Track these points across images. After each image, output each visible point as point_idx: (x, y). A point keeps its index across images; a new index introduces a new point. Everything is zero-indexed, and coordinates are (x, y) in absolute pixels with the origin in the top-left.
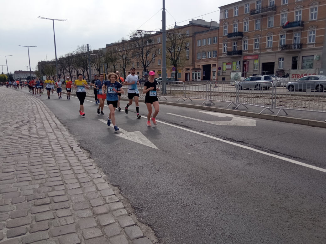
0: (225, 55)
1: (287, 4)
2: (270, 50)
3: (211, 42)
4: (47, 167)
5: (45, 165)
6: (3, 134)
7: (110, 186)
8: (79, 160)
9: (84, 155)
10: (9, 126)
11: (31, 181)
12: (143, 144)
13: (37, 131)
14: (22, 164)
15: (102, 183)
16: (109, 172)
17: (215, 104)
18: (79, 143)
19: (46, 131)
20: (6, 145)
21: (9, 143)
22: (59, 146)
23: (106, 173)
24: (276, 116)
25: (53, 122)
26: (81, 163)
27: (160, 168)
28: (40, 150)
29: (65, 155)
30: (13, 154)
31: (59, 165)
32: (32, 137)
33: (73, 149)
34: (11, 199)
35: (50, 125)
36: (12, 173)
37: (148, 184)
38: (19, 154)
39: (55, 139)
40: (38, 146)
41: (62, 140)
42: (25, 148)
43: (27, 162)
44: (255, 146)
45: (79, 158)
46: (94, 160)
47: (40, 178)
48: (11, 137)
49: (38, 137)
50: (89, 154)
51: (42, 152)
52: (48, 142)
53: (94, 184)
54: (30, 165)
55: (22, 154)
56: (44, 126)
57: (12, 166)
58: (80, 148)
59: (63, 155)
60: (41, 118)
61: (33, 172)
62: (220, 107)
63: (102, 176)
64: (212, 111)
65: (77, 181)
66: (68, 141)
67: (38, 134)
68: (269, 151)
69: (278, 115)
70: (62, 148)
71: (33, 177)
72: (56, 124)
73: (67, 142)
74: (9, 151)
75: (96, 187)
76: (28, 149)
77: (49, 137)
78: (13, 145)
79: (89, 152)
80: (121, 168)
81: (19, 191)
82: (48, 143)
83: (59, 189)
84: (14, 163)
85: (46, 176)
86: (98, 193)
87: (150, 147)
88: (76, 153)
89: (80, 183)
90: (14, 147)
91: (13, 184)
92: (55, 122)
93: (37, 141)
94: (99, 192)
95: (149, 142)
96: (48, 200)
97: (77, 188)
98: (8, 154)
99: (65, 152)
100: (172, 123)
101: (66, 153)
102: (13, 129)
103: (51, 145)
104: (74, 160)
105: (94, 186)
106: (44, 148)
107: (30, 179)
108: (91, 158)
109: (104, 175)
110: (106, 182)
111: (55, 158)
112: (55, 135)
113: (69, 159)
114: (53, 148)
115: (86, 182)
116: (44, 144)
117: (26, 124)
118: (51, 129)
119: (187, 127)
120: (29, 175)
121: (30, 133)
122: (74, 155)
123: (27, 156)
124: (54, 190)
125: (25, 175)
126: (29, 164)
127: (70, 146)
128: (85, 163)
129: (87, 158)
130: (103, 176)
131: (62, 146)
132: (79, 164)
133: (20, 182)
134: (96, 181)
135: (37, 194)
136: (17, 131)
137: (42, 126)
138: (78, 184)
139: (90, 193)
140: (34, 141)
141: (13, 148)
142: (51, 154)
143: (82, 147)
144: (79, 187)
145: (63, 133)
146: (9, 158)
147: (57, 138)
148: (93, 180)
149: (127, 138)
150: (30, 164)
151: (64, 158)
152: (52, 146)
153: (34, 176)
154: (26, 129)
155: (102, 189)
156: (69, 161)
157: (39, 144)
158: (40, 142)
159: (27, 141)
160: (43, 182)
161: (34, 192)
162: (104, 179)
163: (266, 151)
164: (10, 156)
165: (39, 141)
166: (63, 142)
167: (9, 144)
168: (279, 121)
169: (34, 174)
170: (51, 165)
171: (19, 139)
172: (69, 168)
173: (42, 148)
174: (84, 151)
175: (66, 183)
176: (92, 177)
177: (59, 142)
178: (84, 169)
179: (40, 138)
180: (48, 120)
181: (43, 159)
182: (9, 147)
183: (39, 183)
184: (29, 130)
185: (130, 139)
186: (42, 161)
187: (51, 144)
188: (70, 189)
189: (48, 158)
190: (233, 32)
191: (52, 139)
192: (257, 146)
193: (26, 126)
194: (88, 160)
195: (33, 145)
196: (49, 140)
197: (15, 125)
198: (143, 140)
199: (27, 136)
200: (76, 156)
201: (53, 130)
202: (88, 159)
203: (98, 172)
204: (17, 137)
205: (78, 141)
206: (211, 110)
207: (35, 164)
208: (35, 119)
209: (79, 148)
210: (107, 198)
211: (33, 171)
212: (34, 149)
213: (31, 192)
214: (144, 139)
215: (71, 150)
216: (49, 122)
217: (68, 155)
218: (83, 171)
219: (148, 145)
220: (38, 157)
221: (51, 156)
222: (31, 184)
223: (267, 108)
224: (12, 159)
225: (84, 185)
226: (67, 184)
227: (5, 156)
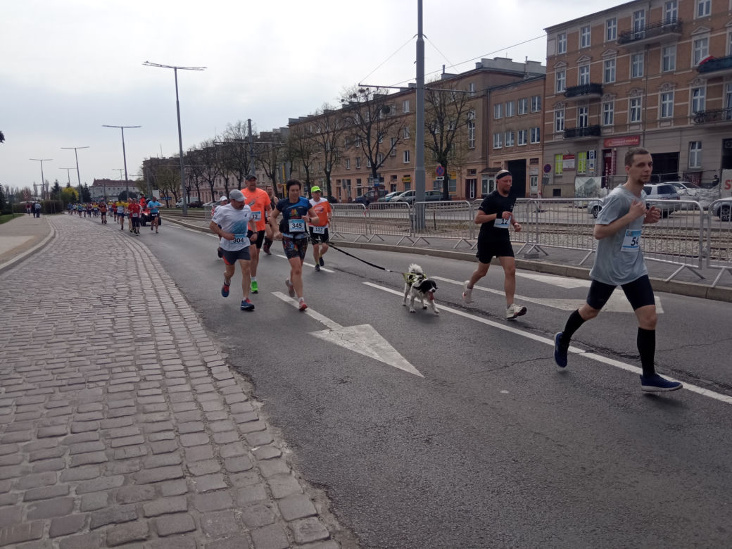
0: (561, 138)
1: (707, 18)
2: (668, 124)
3: (526, 108)
4: (146, 422)
5: (143, 417)
6: (54, 329)
7: (304, 486)
8: (225, 403)
9: (239, 388)
10: (71, 310)
11: (104, 465)
12: (381, 360)
13: (131, 323)
14: (88, 412)
15: (282, 474)
16: (299, 442)
17: (547, 255)
18: (225, 356)
19: (150, 321)
20: (58, 358)
21: (65, 353)
22: (180, 361)
23: (293, 444)
24: (712, 286)
25: (170, 300)
26: (229, 413)
27: (433, 432)
28: (134, 374)
29: (193, 390)
30: (69, 385)
31: (176, 419)
32: (117, 338)
33: (213, 372)
34: (48, 522)
35: (161, 305)
36: (61, 439)
37: (404, 485)
38: (84, 383)
39: (170, 342)
40: (130, 363)
41: (186, 345)
42: (99, 367)
43: (101, 409)
44: (676, 371)
45: (226, 397)
46: (262, 404)
47: (126, 456)
48: (71, 337)
49: (132, 337)
50: (250, 385)
51: (137, 379)
52: (153, 351)
53: (263, 477)
54: (106, 415)
55: (91, 385)
56: (147, 309)
57: (63, 420)
58: (228, 369)
59: (187, 388)
60: (143, 289)
61: (112, 436)
62: (563, 261)
63: (282, 454)
64: (542, 272)
65: (219, 468)
66: (202, 349)
67: (132, 329)
68: (717, 386)
69: (717, 284)
70: (186, 369)
71: (110, 451)
72: (174, 303)
73: (200, 352)
74: (63, 376)
75: (269, 487)
76: (106, 371)
77: (157, 338)
78: (72, 359)
79: (251, 380)
80: (329, 431)
81: (73, 495)
82: (154, 355)
83: (174, 493)
84: (69, 410)
85: (144, 451)
86: (273, 509)
87: (399, 370)
88: (218, 383)
89: (227, 473)
90: (74, 364)
91: (59, 473)
92: (172, 299)
93: (129, 349)
94: (274, 505)
95: (397, 355)
96: (141, 527)
97: (218, 489)
98: (59, 383)
99: (192, 379)
100: (449, 304)
101: (195, 382)
102: (78, 316)
103: (160, 360)
104: (212, 405)
105: (263, 485)
106: (145, 367)
107: (101, 456)
108: (255, 398)
109: (288, 451)
110: (293, 472)
111: (169, 397)
112: (172, 332)
113: (200, 398)
114: (165, 368)
115: (243, 471)
116: (143, 356)
117: (107, 303)
118: (163, 317)
119: (486, 314)
120: (100, 445)
121: (115, 327)
122: (213, 389)
123: (100, 391)
124: (159, 494)
125: (91, 446)
126: (103, 414)
127: (205, 364)
128: (239, 413)
129: (245, 397)
130: (284, 455)
131: (187, 364)
132: (224, 415)
133: (78, 466)
134: (267, 470)
135: (116, 506)
136: (86, 323)
137: (142, 309)
138: (221, 476)
139: (252, 509)
140: (121, 349)
141: (71, 367)
142: (159, 386)
143: (233, 367)
144: (224, 485)
145: (189, 327)
146: (59, 395)
147: (175, 342)
148: (261, 466)
149: (340, 343)
150: (108, 412)
151: (189, 397)
152: (164, 363)
153: (113, 449)
154: (108, 316)
155: (283, 495)
156: (200, 407)
157: (132, 358)
158: (135, 350)
159: (105, 347)
160: (133, 468)
161: (110, 498)
162: (288, 463)
163: (707, 387)
164: (61, 388)
165: (133, 348)
166: (189, 352)
167: (64, 355)
168: (720, 300)
169: (115, 443)
170: (158, 417)
171: (88, 342)
172: (201, 427)
173: (140, 368)
174: (238, 376)
175: (191, 474)
176: (259, 458)
177: (179, 352)
178: (238, 430)
179: (136, 341)
180: (157, 295)
181: (141, 400)
182: (62, 365)
183: (125, 471)
184: (113, 320)
185: (347, 345)
186: (137, 404)
187: (162, 357)
188: (200, 493)
189: (150, 398)
190: (579, 83)
191: (163, 343)
192: (680, 371)
193: (108, 310)
194: (248, 403)
195: (118, 359)
196: (157, 345)
197: (84, 306)
198: (381, 349)
199: (107, 336)
200: (219, 390)
201: (168, 319)
202: (247, 400)
203: (273, 441)
204: (85, 338)
205: (224, 350)
206: (540, 269)
207: (120, 413)
208: (130, 292)
209: (226, 368)
210: (297, 526)
211: (113, 433)
212: (119, 370)
213: (101, 499)
214: (383, 347)
215: (206, 373)
216: (159, 298)
217: (200, 389)
218: (234, 436)
219: (394, 364)
220: (128, 394)
221: (159, 391)
222: (104, 475)
223: (685, 266)
224: (65, 397)
225: (238, 480)
226: (193, 475)
227: (51, 390)
